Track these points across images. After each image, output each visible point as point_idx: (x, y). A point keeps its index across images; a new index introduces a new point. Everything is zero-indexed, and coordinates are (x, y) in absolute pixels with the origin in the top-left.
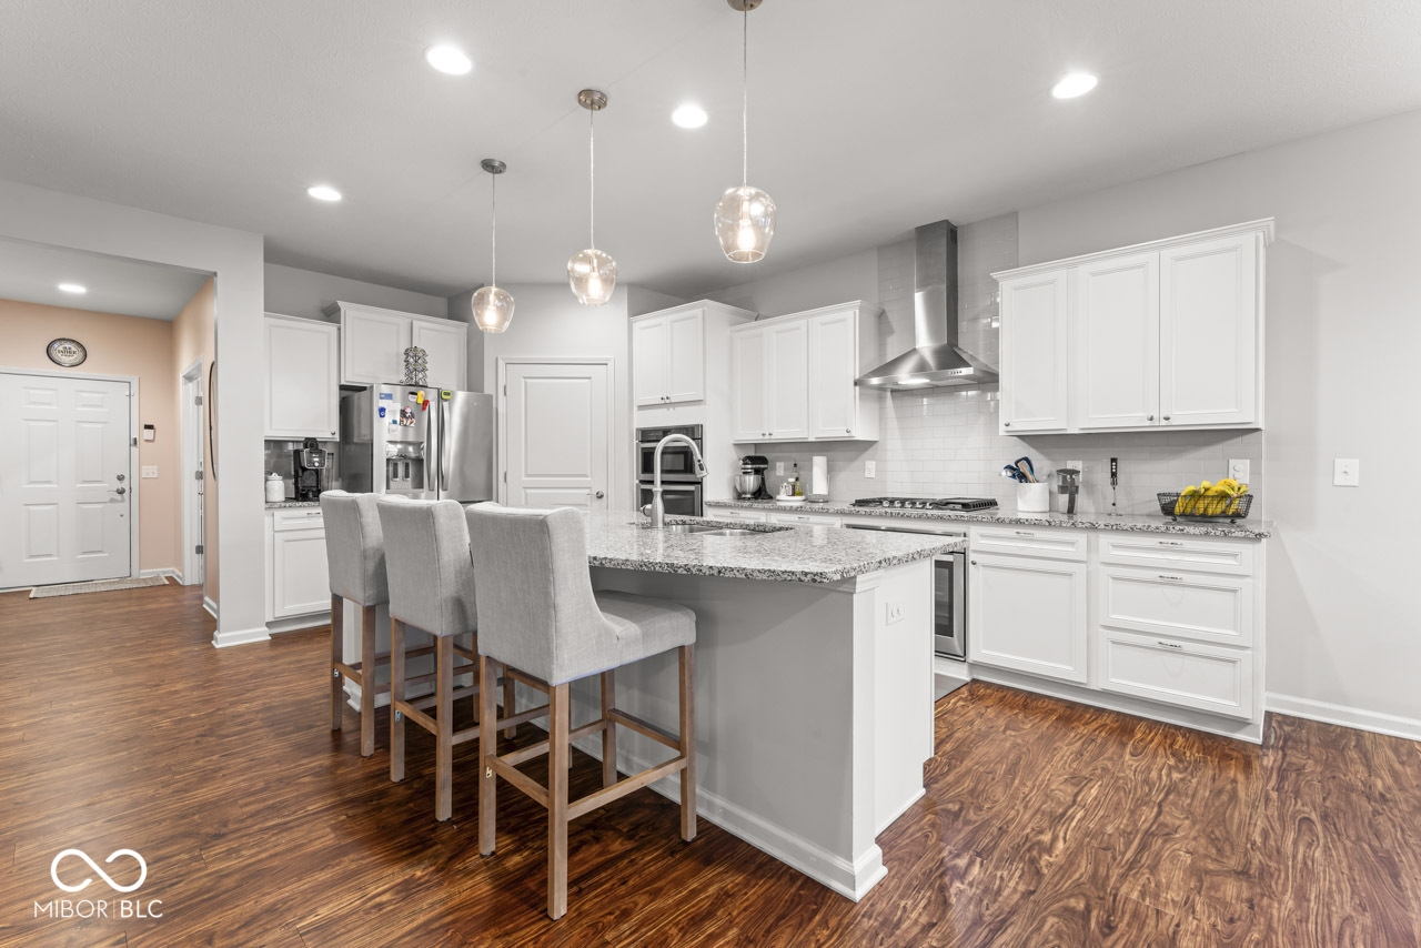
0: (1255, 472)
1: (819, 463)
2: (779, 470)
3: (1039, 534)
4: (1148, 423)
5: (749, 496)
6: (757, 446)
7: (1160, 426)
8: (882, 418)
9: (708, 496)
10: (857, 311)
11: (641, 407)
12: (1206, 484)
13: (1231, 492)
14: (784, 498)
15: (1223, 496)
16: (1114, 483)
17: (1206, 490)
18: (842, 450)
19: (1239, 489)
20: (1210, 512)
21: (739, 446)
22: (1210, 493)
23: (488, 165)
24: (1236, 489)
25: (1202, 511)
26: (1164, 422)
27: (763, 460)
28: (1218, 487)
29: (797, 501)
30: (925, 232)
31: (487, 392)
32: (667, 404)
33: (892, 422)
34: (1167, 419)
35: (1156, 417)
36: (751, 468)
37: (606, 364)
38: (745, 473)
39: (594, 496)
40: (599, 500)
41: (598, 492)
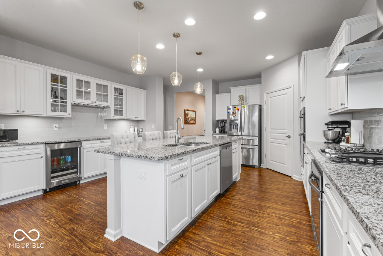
5: (331, 141)
10: (348, 26)
36: (331, 127)
37: (291, 88)
38: (329, 130)
39: (287, 137)
40: (289, 138)
41: (289, 136)
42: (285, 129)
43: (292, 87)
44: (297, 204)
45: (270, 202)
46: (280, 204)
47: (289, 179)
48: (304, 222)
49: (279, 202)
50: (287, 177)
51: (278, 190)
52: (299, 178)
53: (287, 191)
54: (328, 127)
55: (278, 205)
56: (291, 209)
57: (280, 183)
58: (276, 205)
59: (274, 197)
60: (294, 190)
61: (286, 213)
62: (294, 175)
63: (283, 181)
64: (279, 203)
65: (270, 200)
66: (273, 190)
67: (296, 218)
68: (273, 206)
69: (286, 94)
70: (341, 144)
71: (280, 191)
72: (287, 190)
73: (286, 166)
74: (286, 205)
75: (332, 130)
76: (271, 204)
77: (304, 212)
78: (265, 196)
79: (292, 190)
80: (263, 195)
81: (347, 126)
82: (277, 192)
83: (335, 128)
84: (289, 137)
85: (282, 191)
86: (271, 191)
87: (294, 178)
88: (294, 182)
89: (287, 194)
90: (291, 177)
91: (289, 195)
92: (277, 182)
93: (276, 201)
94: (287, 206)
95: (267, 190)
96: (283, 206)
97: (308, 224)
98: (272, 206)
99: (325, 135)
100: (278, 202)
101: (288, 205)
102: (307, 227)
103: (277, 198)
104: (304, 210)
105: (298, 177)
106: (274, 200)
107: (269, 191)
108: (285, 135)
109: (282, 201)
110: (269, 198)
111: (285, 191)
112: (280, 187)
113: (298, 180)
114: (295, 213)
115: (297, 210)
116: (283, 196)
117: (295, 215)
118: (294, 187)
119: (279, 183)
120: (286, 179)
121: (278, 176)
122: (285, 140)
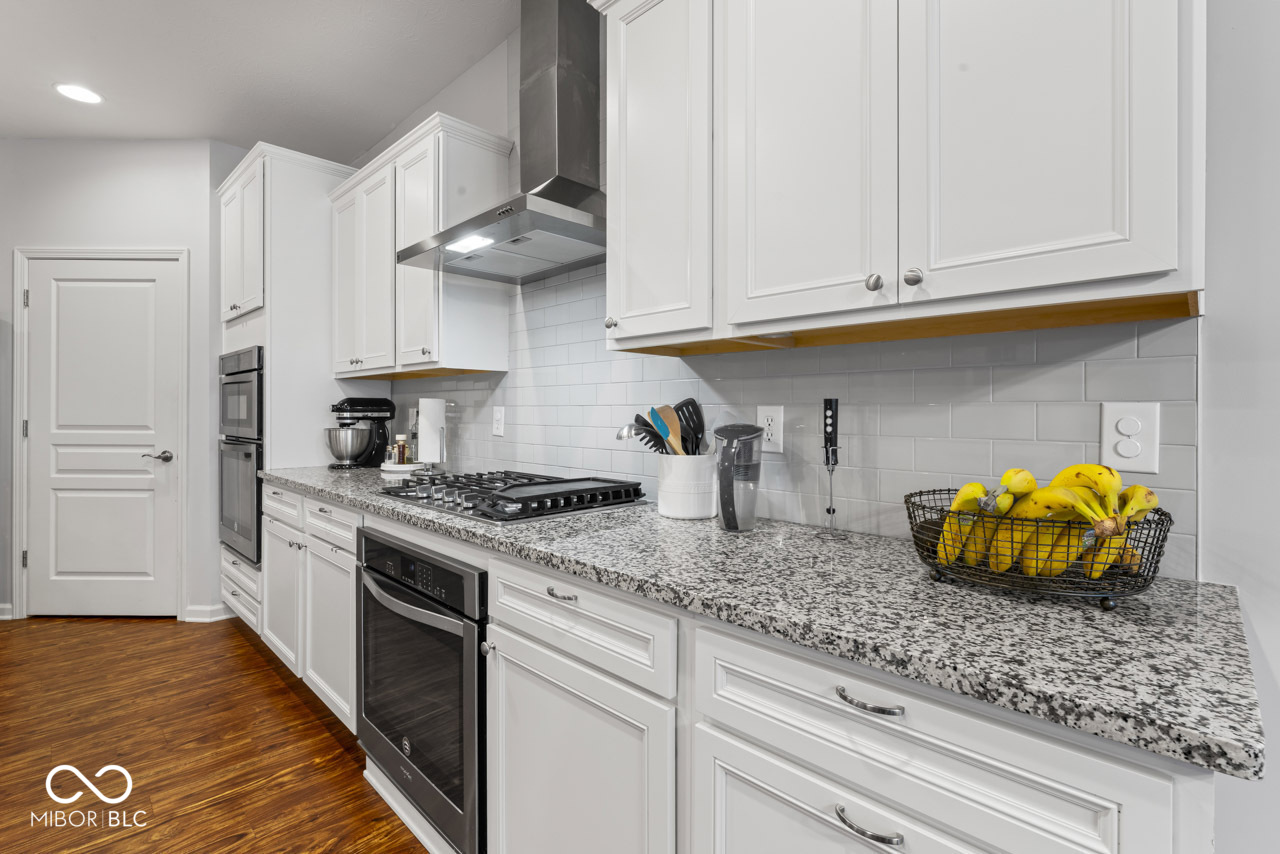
0: (1179, 438)
3: (590, 601)
4: (871, 299)
5: (348, 462)
7: (901, 304)
8: (512, 332)
10: (441, 134)
12: (1017, 480)
13: (1095, 513)
15: (1070, 522)
16: (831, 457)
17: (1019, 498)
19: (1124, 501)
20: (1033, 566)
22: (1029, 510)
24: (1113, 501)
25: (1006, 562)
26: (909, 294)
27: (375, 403)
28: (1056, 493)
33: (523, 340)
34: (914, 281)
35: (888, 279)
36: (350, 418)
37: (177, 260)
38: (343, 425)
39: (159, 457)
40: (167, 464)
41: (164, 453)
42: (146, 427)
43: (183, 258)
44: (258, 710)
45: (142, 764)
46: (191, 745)
47: (170, 626)
48: (318, 760)
49: (183, 740)
50: (157, 624)
51: (151, 692)
52: (212, 612)
53: (189, 679)
54: (339, 418)
55: (188, 752)
56: (249, 740)
57: (141, 658)
58: (178, 759)
59: (148, 730)
60: (216, 663)
61: (238, 766)
62: (190, 608)
63: (151, 647)
64: (186, 746)
65: (137, 754)
66: (124, 702)
67: (283, 765)
68: (168, 770)
69: (154, 281)
70: (384, 466)
71: (159, 695)
72: (187, 676)
73: (151, 579)
74: (219, 739)
75: (351, 427)
76: (152, 772)
77: (297, 726)
78: (101, 750)
79: (205, 668)
80: (82, 750)
81: (388, 414)
82: (146, 703)
83: (358, 419)
84: (166, 458)
85: (171, 687)
86: (121, 713)
87: (188, 620)
88: (197, 635)
89: (199, 692)
90: (175, 617)
91: (205, 690)
92: (123, 660)
93: (167, 742)
94: (227, 737)
95: (92, 718)
96: (211, 747)
97: (333, 759)
98: (161, 776)
99: (334, 442)
100: (177, 742)
101: (226, 731)
102: (333, 769)
103: (165, 731)
104: (291, 718)
105: (208, 608)
106: (155, 742)
107: (105, 717)
108: (146, 451)
109: (194, 730)
110: (127, 749)
111: (182, 683)
112: (149, 677)
113: (207, 620)
114: (272, 747)
115: (269, 732)
116: (190, 707)
117: (275, 753)
118: (208, 652)
119: (134, 661)
120: (157, 634)
121: (111, 633)
122: (145, 472)
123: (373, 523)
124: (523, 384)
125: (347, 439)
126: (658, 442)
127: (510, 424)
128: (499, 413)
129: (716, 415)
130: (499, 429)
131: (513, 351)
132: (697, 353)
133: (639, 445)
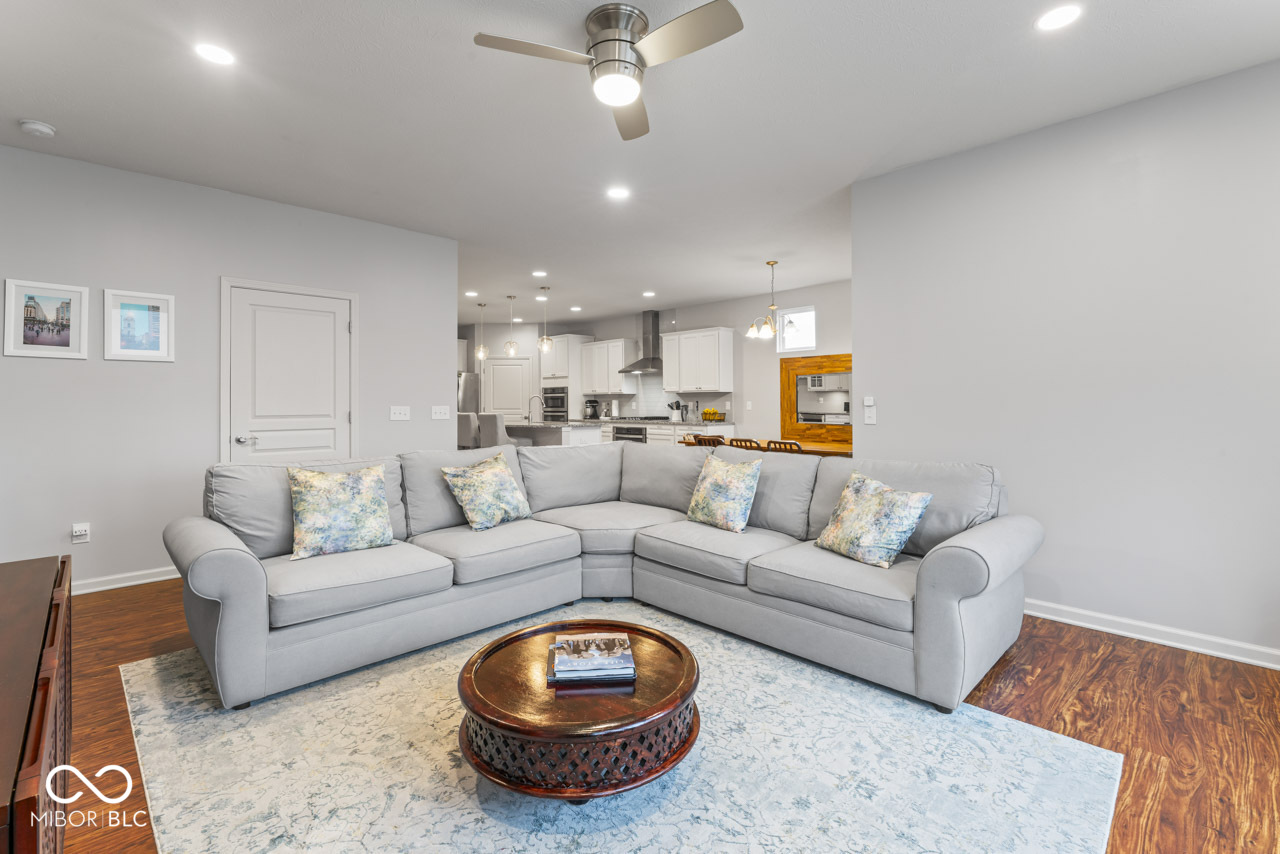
0: (731, 406)
1: (615, 404)
2: (604, 407)
5: (588, 416)
6: (595, 396)
8: (637, 385)
9: (570, 418)
10: (623, 342)
11: (544, 378)
14: (602, 418)
16: (698, 410)
18: (624, 399)
21: (586, 396)
23: (480, 305)
27: (596, 402)
29: (607, 418)
30: (645, 313)
31: (476, 372)
32: (554, 377)
33: (641, 386)
36: (589, 405)
37: (529, 359)
43: (531, 359)
75: (589, 407)
83: (591, 405)
123: (616, 425)
124: (641, 396)
125: (589, 411)
126: (672, 408)
127: (637, 406)
128: (634, 404)
129: (682, 403)
130: (634, 407)
131: (638, 389)
132: (679, 394)
133: (669, 409)
